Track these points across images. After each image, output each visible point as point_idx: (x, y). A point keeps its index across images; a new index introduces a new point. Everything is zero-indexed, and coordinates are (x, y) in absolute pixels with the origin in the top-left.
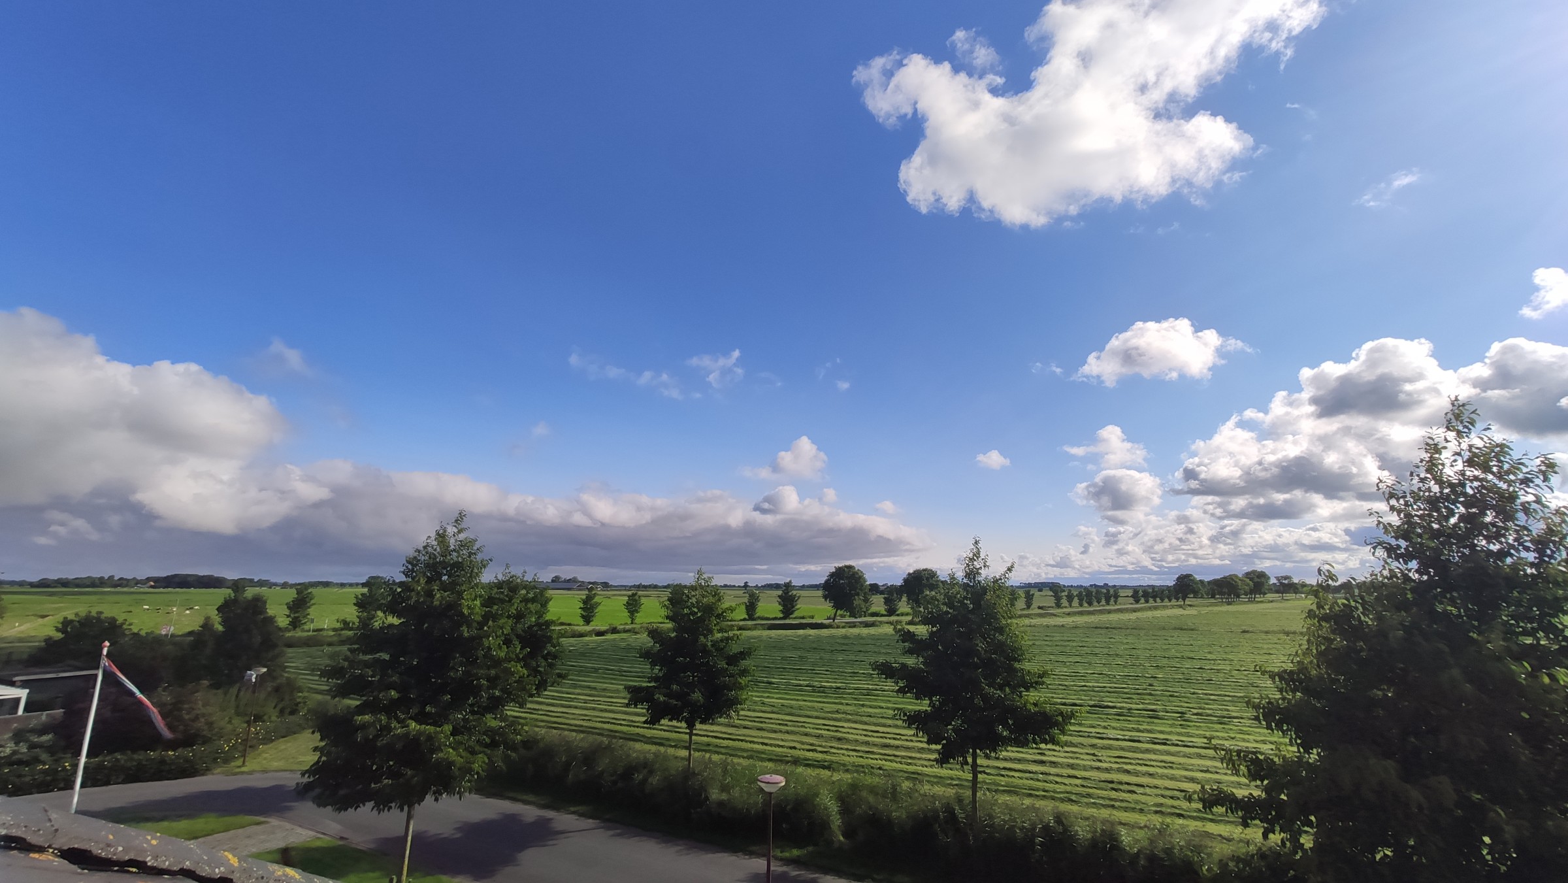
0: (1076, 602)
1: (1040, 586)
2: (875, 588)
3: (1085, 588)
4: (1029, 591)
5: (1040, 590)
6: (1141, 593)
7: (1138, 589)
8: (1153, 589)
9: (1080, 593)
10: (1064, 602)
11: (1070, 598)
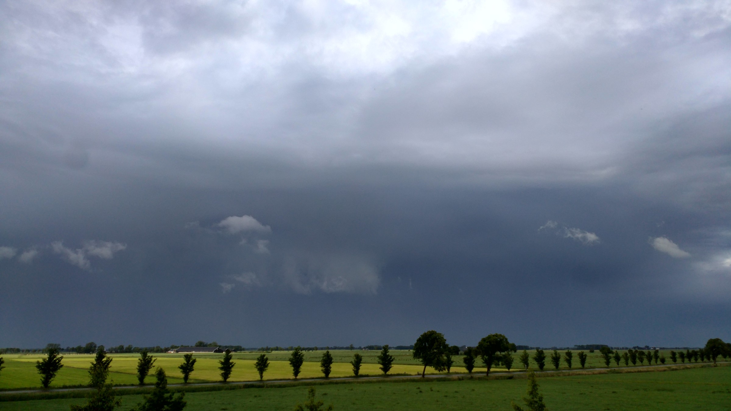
0: (622, 360)
1: (592, 348)
2: (456, 351)
3: (630, 351)
4: (583, 353)
5: (592, 351)
6: (677, 356)
7: (675, 351)
8: (688, 351)
9: (626, 354)
10: (613, 361)
11: (617, 358)
